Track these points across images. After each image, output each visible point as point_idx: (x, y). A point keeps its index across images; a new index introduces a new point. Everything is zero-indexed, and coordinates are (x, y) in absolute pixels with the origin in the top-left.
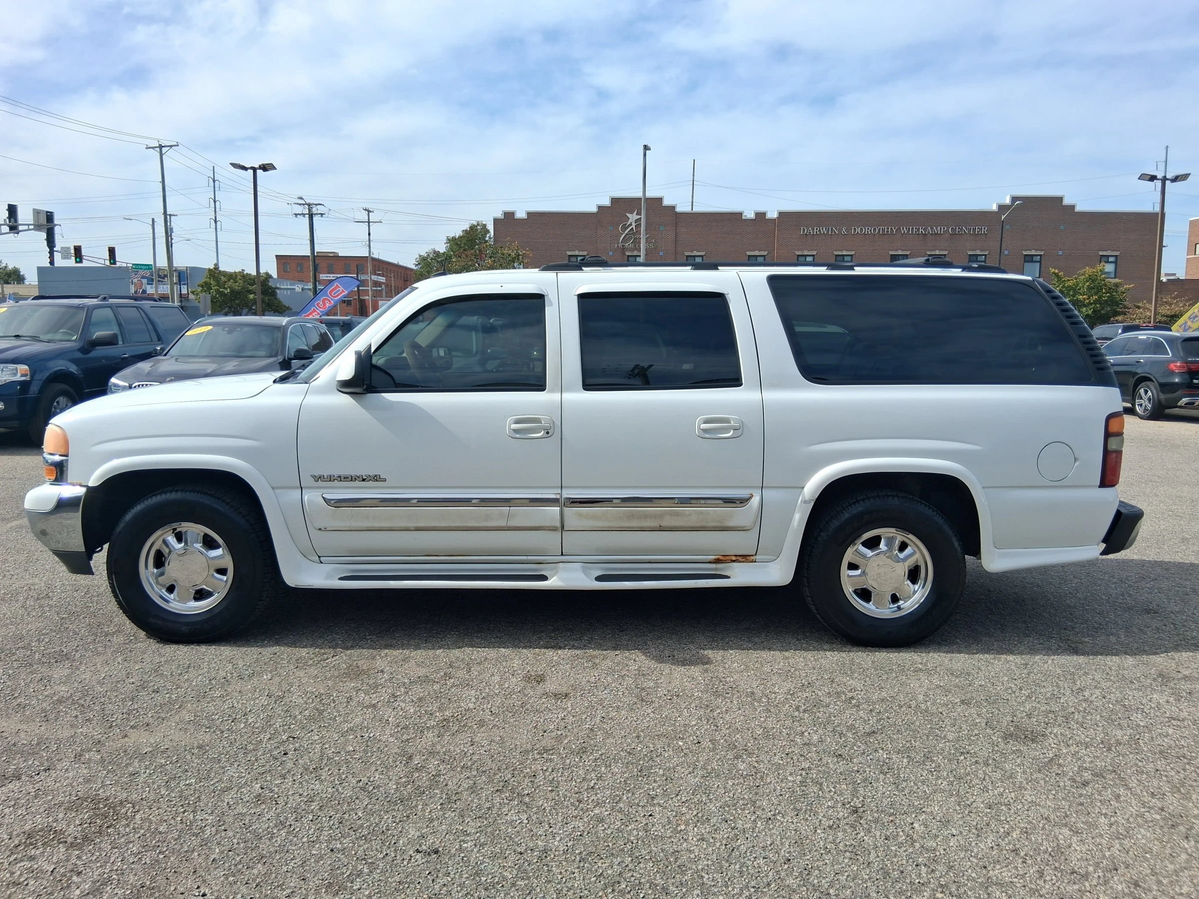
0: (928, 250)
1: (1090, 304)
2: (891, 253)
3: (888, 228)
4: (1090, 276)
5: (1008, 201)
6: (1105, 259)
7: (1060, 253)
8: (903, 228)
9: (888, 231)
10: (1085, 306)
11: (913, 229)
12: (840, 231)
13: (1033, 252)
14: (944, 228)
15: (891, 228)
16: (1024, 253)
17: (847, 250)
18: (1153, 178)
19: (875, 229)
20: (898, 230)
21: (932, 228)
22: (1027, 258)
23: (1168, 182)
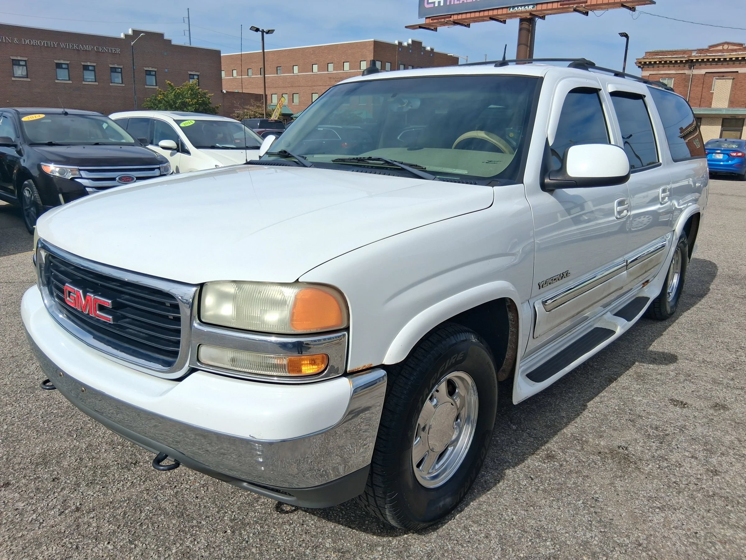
0: (83, 62)
1: (193, 104)
2: (56, 61)
3: (50, 43)
4: (190, 87)
5: (130, 32)
6: (191, 77)
7: (166, 70)
8: (62, 44)
9: (51, 45)
10: (190, 106)
11: (69, 45)
12: (12, 40)
13: (150, 69)
14: (91, 47)
15: (53, 43)
16: (145, 69)
17: (21, 56)
18: (257, 30)
19: (40, 42)
20: (58, 45)
21: (83, 46)
22: (148, 73)
23: (265, 33)
